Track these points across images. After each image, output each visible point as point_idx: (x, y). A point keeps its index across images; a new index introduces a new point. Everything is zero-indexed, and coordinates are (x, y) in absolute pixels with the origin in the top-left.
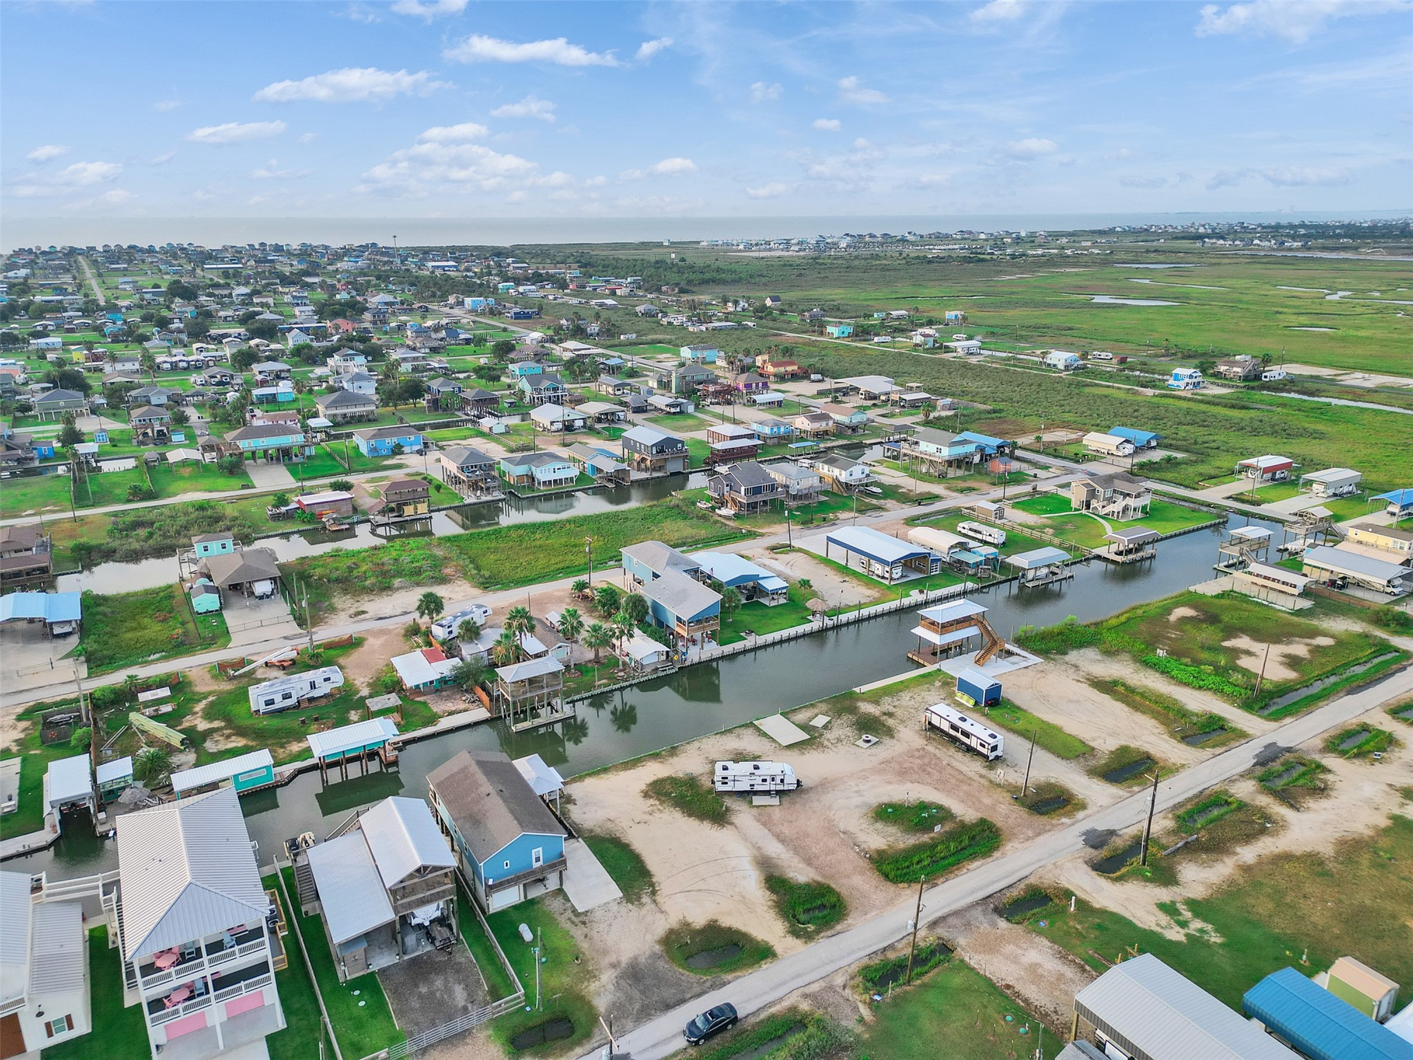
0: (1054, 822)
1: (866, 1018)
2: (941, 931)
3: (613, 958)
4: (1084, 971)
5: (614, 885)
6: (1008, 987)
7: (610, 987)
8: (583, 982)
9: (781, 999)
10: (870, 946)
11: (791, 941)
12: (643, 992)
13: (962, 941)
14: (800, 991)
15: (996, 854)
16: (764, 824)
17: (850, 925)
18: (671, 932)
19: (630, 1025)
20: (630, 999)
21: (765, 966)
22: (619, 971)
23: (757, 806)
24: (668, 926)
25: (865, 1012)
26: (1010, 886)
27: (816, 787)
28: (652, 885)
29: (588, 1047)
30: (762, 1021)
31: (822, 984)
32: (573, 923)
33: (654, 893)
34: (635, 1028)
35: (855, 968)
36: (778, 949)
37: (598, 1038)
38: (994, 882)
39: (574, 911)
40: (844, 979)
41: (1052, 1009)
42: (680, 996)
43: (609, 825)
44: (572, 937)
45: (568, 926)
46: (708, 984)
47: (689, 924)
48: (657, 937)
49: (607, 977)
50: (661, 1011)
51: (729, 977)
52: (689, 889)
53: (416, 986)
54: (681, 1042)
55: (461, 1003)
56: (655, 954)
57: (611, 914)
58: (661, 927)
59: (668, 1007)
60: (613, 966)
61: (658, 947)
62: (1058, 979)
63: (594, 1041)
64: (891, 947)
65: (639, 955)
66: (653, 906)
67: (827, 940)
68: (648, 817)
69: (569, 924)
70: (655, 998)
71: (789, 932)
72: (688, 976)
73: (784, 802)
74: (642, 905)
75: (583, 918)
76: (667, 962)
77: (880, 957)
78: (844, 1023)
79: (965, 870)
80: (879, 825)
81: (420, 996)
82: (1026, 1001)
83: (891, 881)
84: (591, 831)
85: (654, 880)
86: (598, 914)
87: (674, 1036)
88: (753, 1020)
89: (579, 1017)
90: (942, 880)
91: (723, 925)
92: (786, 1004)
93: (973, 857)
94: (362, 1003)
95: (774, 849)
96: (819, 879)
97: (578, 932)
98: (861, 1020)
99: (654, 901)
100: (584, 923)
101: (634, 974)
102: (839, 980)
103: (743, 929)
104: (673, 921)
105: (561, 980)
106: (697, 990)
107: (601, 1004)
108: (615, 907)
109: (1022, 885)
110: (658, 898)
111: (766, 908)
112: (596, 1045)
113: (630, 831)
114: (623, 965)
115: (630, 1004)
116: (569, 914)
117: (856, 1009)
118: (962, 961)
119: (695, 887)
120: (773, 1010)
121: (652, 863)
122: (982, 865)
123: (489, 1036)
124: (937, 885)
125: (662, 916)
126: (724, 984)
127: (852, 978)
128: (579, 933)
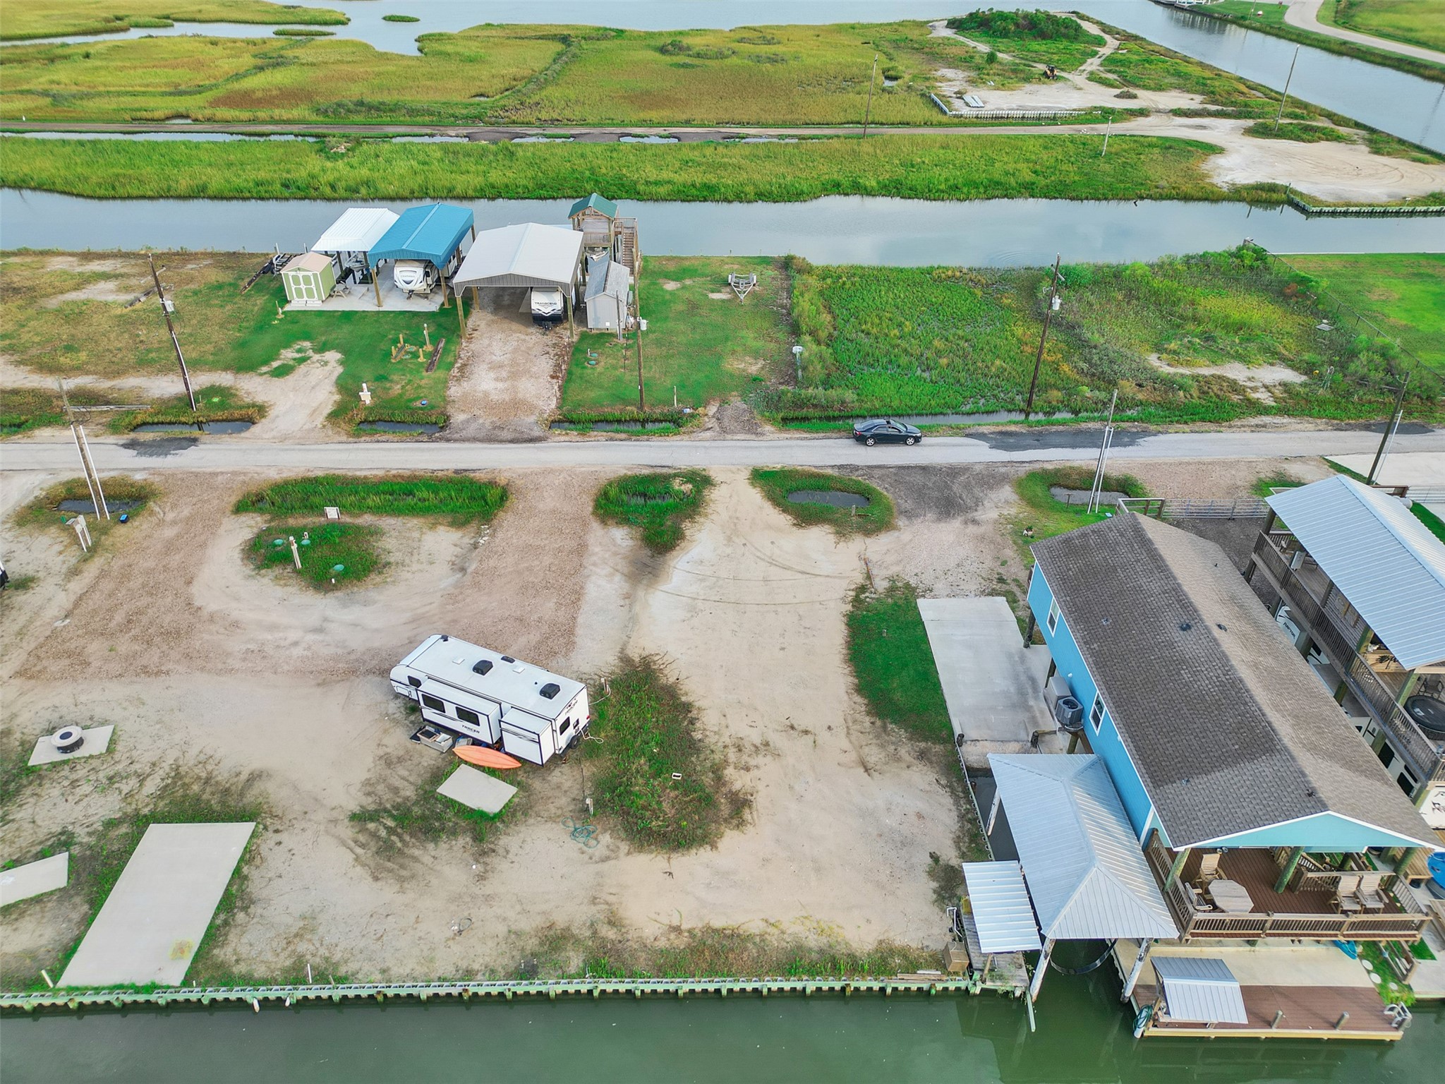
1: (718, 404)
2: (537, 432)
3: (972, 529)
5: (925, 616)
7: (989, 504)
10: (635, 446)
11: (719, 476)
12: (948, 487)
13: (532, 419)
14: (760, 438)
18: (868, 533)
20: (968, 487)
21: (776, 466)
22: (969, 515)
24: (868, 541)
25: (712, 407)
28: (857, 601)
29: (1037, 466)
32: (1020, 587)
33: (862, 589)
36: (744, 474)
37: (1021, 468)
39: (1012, 601)
40: (699, 434)
42: (904, 472)
43: (874, 755)
46: (860, 472)
47: (837, 533)
48: (896, 534)
49: (987, 514)
50: (935, 467)
51: (829, 471)
52: (800, 576)
56: (909, 518)
57: (951, 579)
58: (879, 544)
59: (923, 469)
60: (974, 522)
61: (900, 523)
63: (1028, 469)
65: (933, 522)
66: (875, 572)
67: (675, 464)
68: (778, 740)
70: (934, 480)
71: (711, 485)
72: (879, 486)
74: (892, 580)
75: (1004, 587)
76: (898, 505)
78: (744, 406)
80: (393, 557)
84: (922, 756)
85: (849, 607)
86: (973, 586)
91: (789, 517)
92: (785, 435)
96: (595, 524)
98: (725, 403)
99: (868, 577)
100: (1001, 580)
101: (950, 507)
104: (857, 544)
106: (877, 473)
107: (1007, 493)
108: (940, 587)
110: (859, 579)
111: (712, 517)
112: (1027, 465)
113: (838, 721)
114: (960, 519)
115: (970, 482)
116: (1023, 600)
117: (720, 411)
119: (788, 574)
121: (835, 635)
125: (869, 556)
126: (841, 467)
128: (1013, 570)
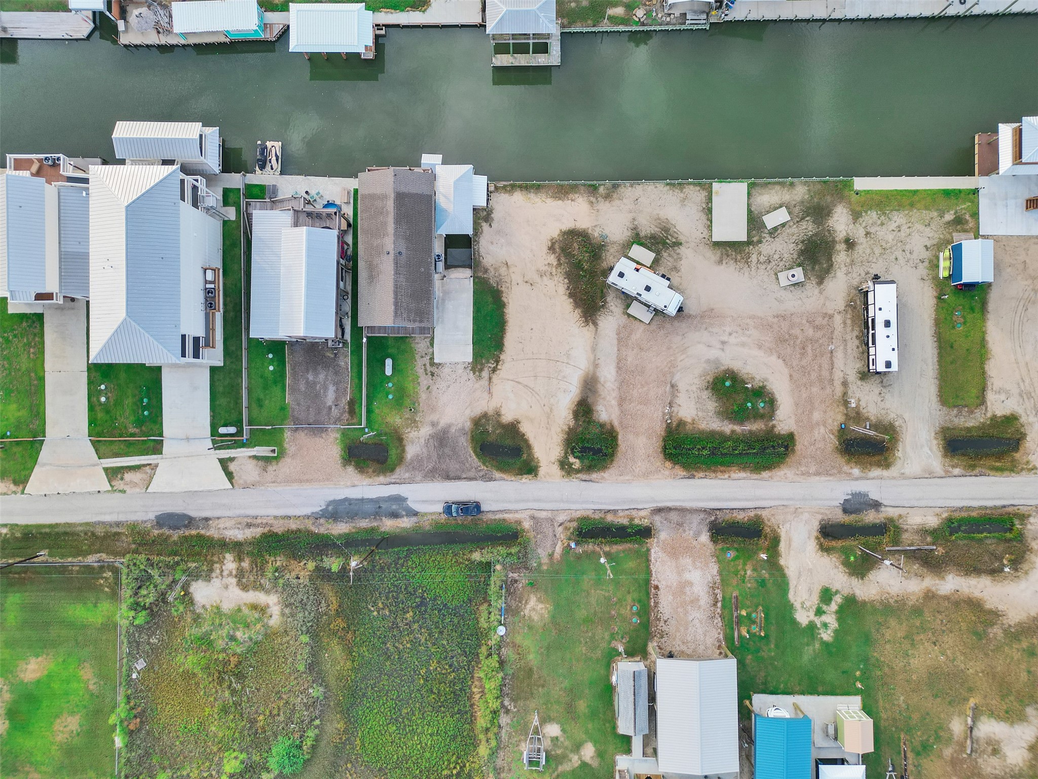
0: (846, 468)
1: (555, 554)
2: (657, 519)
3: (434, 417)
4: (715, 605)
5: (470, 349)
6: (657, 587)
7: (422, 441)
8: (407, 428)
9: (517, 511)
10: (601, 504)
11: (556, 469)
12: (439, 457)
13: (663, 535)
14: (532, 512)
15: (765, 474)
16: (619, 340)
17: (603, 478)
18: (485, 415)
19: (419, 478)
20: (429, 457)
21: (526, 479)
22: (434, 431)
23: (629, 315)
24: (486, 409)
25: (559, 549)
26: (743, 509)
27: (696, 317)
28: (498, 361)
29: (388, 480)
30: (495, 520)
31: (549, 514)
32: (426, 370)
33: (494, 370)
34: (421, 481)
35: (578, 514)
36: (542, 471)
37: (397, 477)
38: (735, 500)
39: (432, 359)
40: (565, 518)
41: (665, 619)
42: (459, 473)
43: (503, 271)
44: (419, 383)
45: (421, 371)
46: (481, 474)
47: (500, 415)
48: (473, 415)
49: (425, 431)
50: (442, 478)
51: (497, 475)
52: (520, 380)
53: (307, 371)
54: (439, 508)
55: (329, 403)
56: (464, 429)
57: (455, 376)
58: (483, 405)
59: (448, 477)
60: (433, 424)
61: (469, 424)
62: (692, 602)
63: (393, 477)
64: (615, 512)
65: (453, 424)
66: (487, 384)
67: (579, 482)
68: (536, 278)
69: (422, 370)
70: (444, 466)
71: (559, 461)
72: (474, 460)
73: (654, 322)
74: (480, 378)
75: (434, 369)
76: (467, 440)
77: (602, 515)
78: (540, 551)
79: (726, 476)
80: (706, 394)
81: (307, 382)
82: (656, 604)
83: (665, 455)
84: (486, 271)
85: (502, 357)
86: (446, 370)
87: (439, 501)
88: (491, 516)
89: (393, 453)
90: (701, 474)
91: (521, 429)
92: (518, 516)
93: (744, 467)
94: (271, 368)
95: (608, 375)
96: (616, 424)
97: (424, 381)
98: (551, 556)
99: (490, 379)
100: (433, 374)
101: (442, 439)
102: (562, 518)
103: (532, 441)
104: (491, 406)
105: (395, 420)
106: (472, 474)
107: (412, 451)
108: (460, 370)
109: (752, 514)
110: (494, 377)
111: (559, 430)
112: (393, 481)
113: (514, 288)
114: (439, 428)
115: (427, 462)
116: (426, 360)
117: (554, 545)
118: (648, 550)
119: (525, 381)
120: (506, 516)
121: (510, 340)
122: (744, 479)
123: (337, 439)
124: (693, 477)
125: (486, 395)
126: (491, 479)
127: (570, 521)
